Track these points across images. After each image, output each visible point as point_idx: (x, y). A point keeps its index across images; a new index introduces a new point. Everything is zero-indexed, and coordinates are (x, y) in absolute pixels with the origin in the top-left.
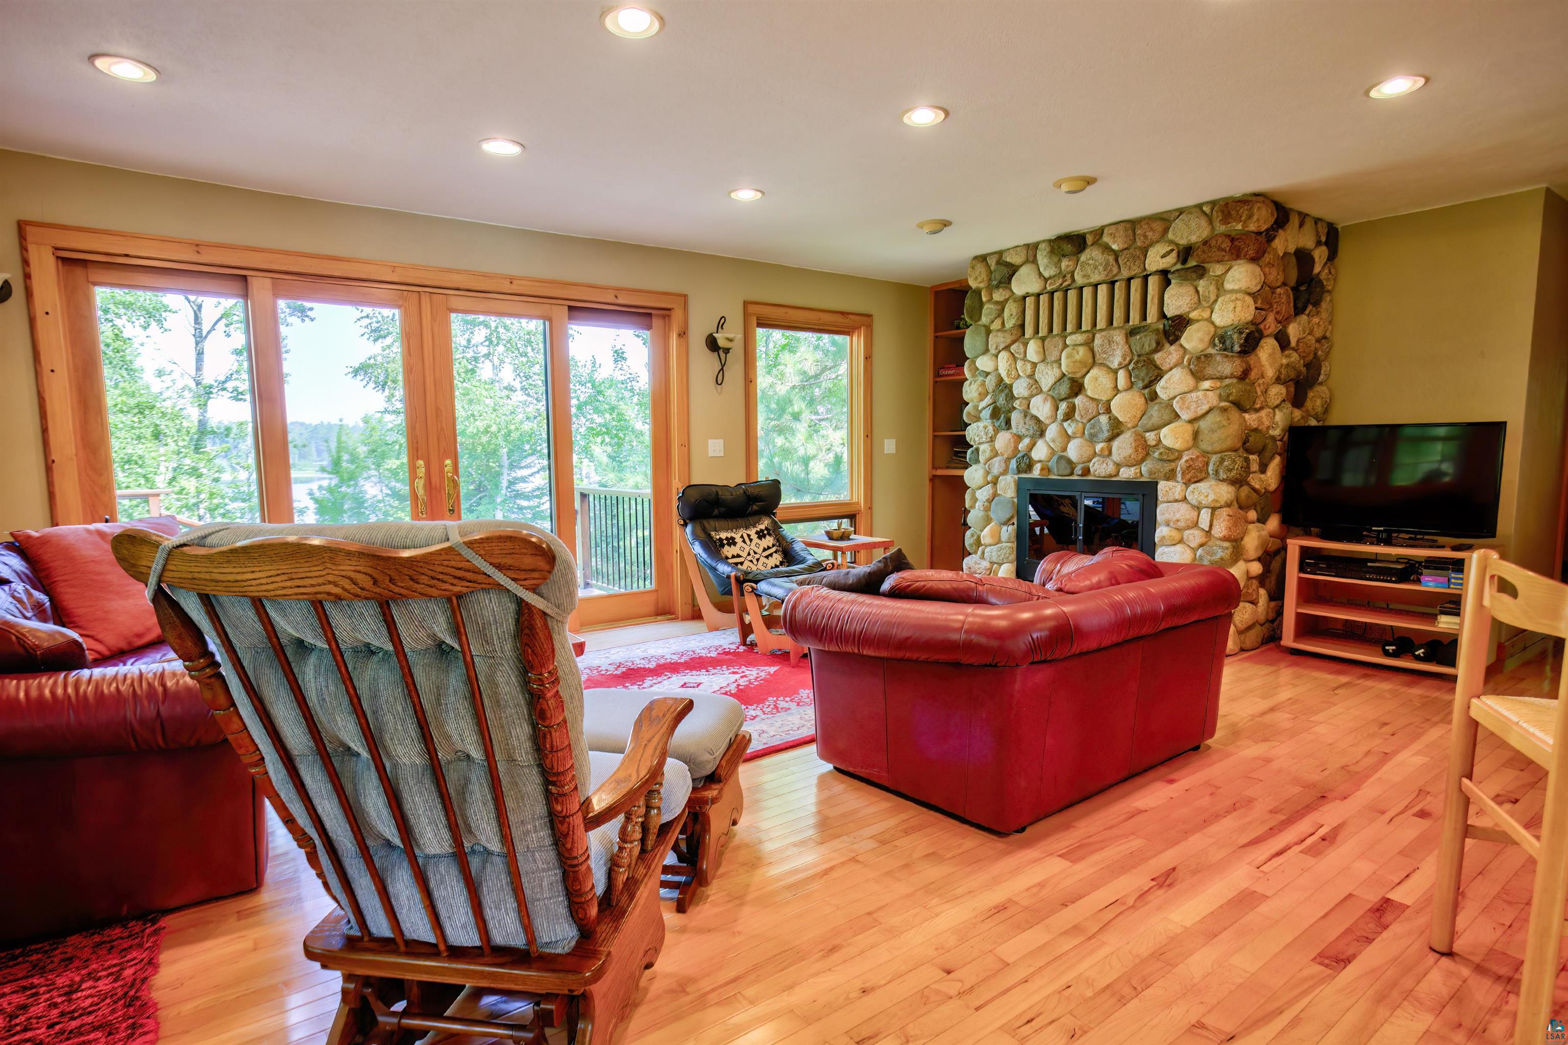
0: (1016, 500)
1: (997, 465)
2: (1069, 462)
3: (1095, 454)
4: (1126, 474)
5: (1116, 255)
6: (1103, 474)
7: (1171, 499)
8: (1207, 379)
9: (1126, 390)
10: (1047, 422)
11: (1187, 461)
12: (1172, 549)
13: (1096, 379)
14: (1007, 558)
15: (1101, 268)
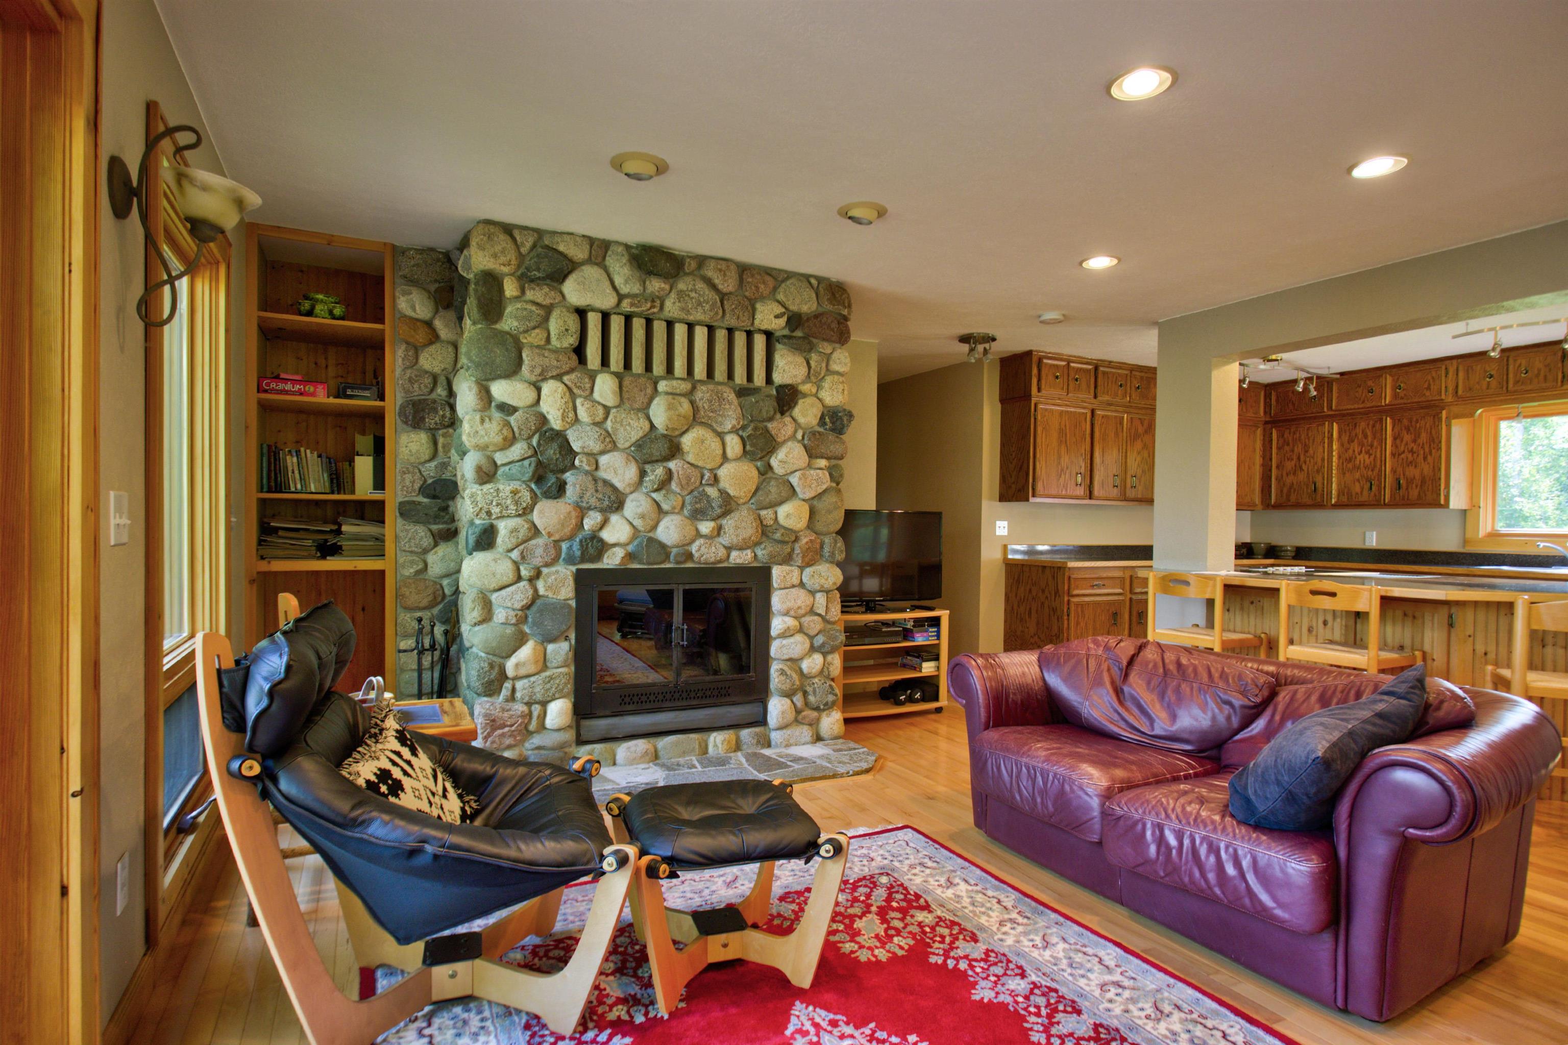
0: (573, 603)
1: (539, 551)
2: (663, 546)
3: (699, 535)
4: (739, 558)
5: (723, 296)
6: (712, 560)
7: (788, 584)
8: (822, 457)
9: (737, 459)
10: (628, 490)
11: (807, 543)
12: (792, 640)
13: (703, 442)
14: (562, 690)
15: (707, 307)
